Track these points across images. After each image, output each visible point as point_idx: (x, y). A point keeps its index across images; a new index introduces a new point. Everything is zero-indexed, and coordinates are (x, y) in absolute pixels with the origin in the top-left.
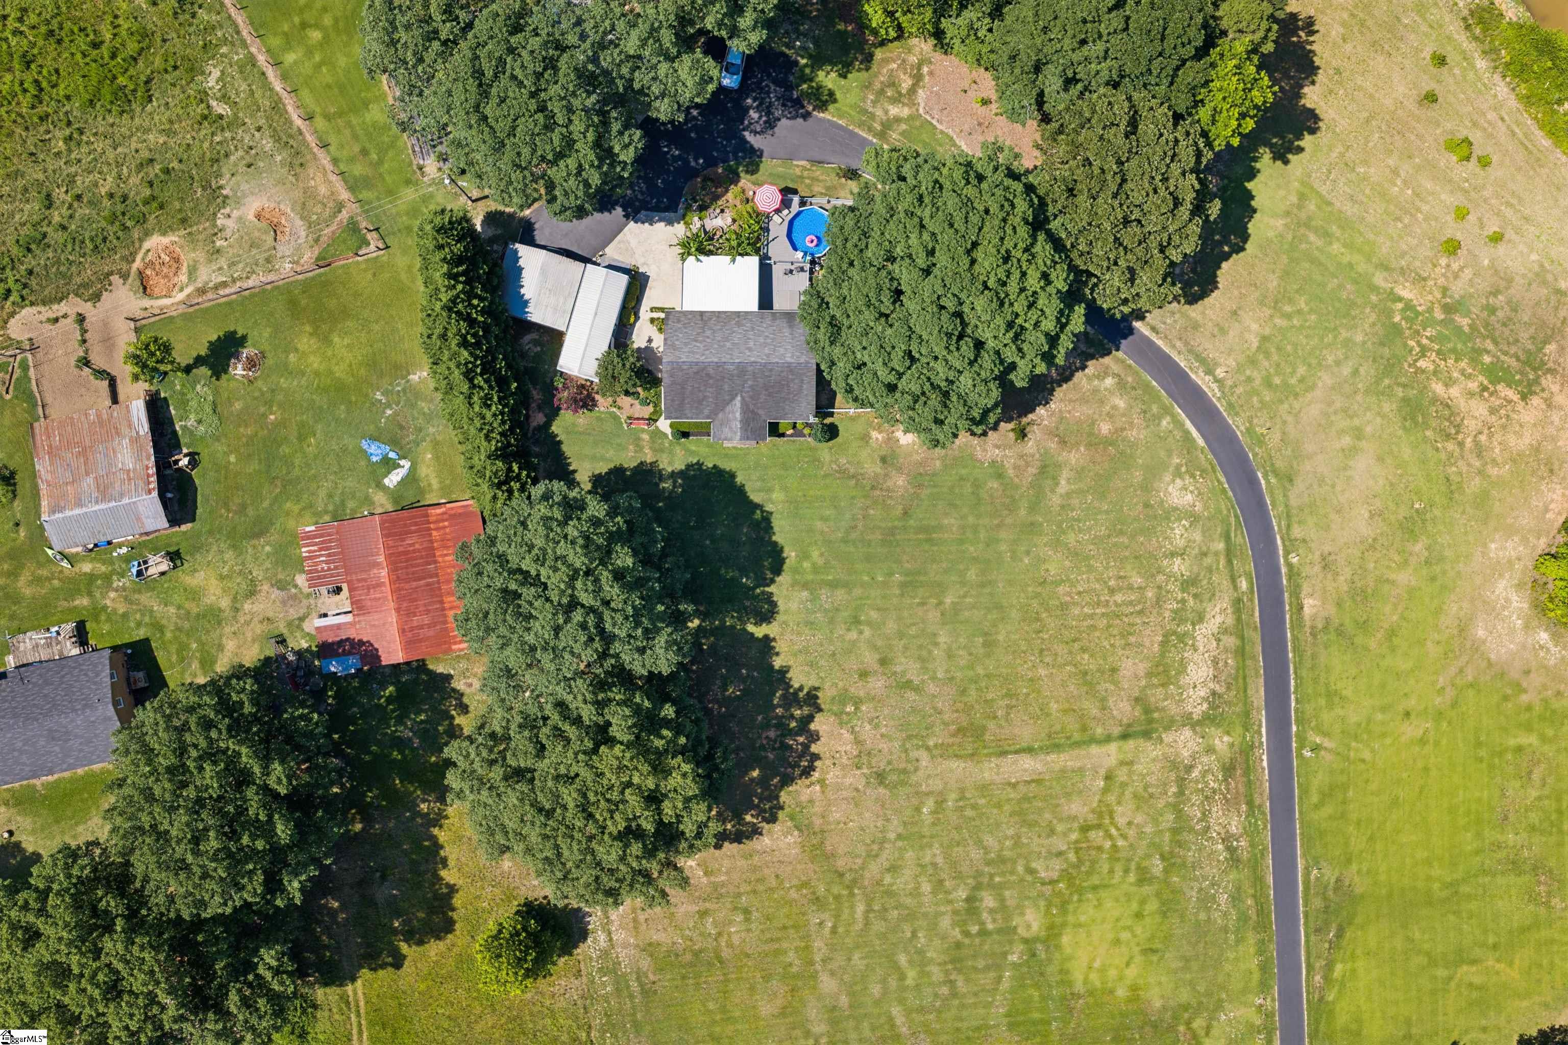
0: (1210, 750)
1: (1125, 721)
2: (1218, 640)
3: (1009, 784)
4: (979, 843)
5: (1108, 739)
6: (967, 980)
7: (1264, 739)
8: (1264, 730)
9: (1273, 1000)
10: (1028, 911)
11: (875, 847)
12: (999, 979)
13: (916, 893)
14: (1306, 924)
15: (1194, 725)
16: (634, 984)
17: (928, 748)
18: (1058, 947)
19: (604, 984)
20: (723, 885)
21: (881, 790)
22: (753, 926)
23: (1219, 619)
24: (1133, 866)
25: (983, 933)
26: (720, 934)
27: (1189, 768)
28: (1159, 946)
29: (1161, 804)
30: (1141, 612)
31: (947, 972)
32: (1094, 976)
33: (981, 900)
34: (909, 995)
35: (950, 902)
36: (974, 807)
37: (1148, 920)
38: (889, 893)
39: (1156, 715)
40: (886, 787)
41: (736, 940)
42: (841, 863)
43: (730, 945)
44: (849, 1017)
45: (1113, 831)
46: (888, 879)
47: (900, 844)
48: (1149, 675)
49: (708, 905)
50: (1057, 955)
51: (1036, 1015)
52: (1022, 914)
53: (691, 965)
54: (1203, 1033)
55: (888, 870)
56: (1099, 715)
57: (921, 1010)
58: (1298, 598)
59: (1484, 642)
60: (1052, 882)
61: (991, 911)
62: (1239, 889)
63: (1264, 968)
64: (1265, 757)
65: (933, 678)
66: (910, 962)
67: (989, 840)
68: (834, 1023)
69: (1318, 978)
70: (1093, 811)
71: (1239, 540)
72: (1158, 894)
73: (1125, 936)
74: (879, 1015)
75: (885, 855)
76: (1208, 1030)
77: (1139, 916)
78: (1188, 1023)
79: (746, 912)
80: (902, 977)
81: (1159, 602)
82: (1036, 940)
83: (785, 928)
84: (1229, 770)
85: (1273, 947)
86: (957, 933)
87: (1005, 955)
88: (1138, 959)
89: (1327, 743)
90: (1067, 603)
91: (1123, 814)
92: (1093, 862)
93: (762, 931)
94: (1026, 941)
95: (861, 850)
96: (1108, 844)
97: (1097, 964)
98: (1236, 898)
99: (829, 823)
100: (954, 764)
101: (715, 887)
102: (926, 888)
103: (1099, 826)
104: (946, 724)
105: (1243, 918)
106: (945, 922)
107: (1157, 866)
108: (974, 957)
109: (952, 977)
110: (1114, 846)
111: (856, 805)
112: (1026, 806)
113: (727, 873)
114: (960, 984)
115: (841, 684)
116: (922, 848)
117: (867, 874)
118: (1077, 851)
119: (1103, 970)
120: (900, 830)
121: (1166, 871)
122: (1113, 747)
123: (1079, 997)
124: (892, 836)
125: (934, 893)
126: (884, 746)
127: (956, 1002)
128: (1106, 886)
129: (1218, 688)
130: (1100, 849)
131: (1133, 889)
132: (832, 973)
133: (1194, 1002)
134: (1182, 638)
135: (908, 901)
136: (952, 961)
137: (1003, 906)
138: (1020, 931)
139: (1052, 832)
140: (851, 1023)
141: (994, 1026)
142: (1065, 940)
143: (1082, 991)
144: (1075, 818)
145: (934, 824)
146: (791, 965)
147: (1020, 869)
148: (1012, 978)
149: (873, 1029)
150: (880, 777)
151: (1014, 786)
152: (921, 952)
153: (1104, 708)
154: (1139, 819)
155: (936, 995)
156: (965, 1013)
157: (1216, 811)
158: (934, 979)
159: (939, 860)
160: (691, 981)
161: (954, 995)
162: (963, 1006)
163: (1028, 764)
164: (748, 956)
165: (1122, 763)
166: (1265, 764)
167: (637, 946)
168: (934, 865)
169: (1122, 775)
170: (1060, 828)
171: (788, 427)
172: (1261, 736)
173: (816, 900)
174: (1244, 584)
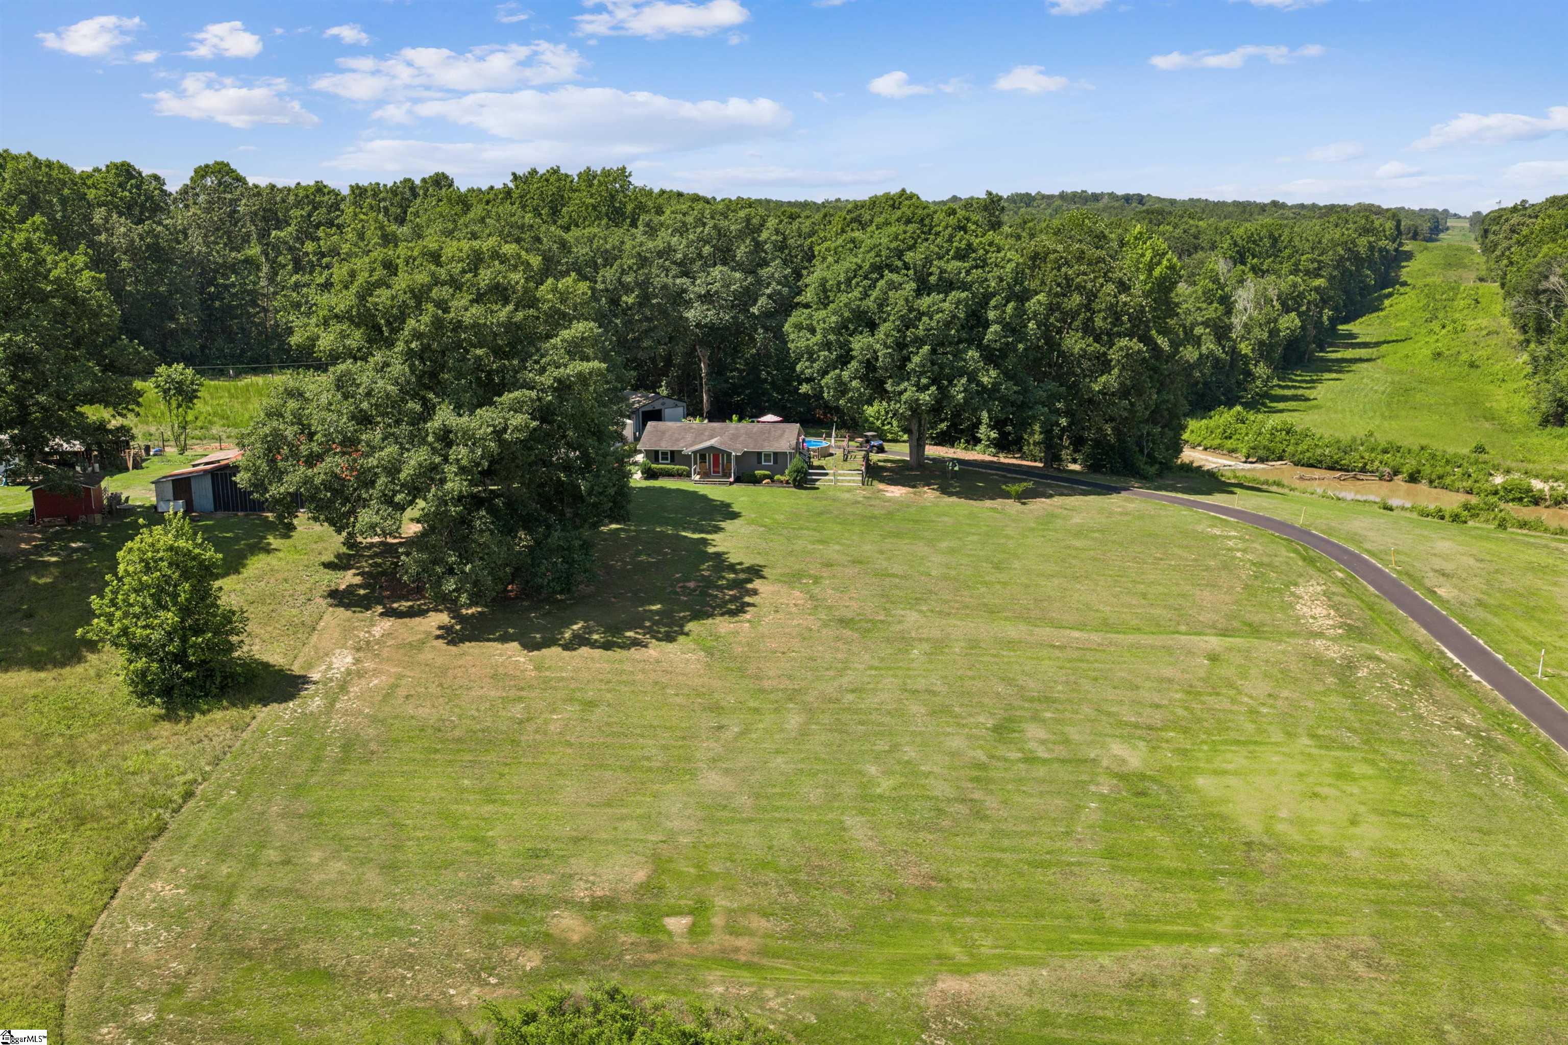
0: (1373, 658)
1: (1220, 626)
2: (1329, 598)
3: (1052, 646)
4: (1010, 682)
5: (1200, 633)
6: (1006, 803)
7: (1456, 660)
8: (1450, 655)
10: (1114, 746)
11: (831, 673)
12: (1075, 810)
13: (900, 713)
15: (1333, 640)
16: (333, 751)
17: (920, 611)
18: (1191, 789)
19: (278, 743)
20: (562, 679)
21: (847, 633)
22: (594, 718)
23: (1319, 588)
24: (1300, 731)
25: (1031, 759)
26: (530, 720)
27: (1350, 668)
28: (1410, 810)
29: (1318, 687)
30: (1204, 571)
31: (961, 790)
32: (1282, 827)
33: (1022, 732)
34: (885, 808)
35: (963, 726)
36: (994, 656)
37: (1364, 783)
38: (853, 710)
39: (1266, 629)
40: (853, 630)
41: (554, 728)
42: (768, 684)
43: (542, 731)
44: (750, 820)
45: (1246, 700)
46: (850, 697)
47: (873, 672)
48: (1237, 603)
49: (524, 693)
50: (1189, 797)
51: (1173, 864)
52: (1105, 748)
53: (459, 740)
55: (852, 691)
56: (1176, 618)
57: (911, 826)
58: (1422, 585)
60: (1150, 728)
61: (1042, 742)
62: (1530, 773)
64: (1470, 673)
65: (928, 575)
66: (887, 773)
67: (1026, 682)
68: (713, 821)
70: (1202, 680)
71: (1312, 554)
72: (1370, 762)
73: (1327, 791)
74: (817, 823)
75: (845, 680)
77: (1343, 776)
79: (589, 705)
80: (868, 784)
81: (1227, 567)
82: (1142, 777)
83: (653, 727)
84: (1420, 680)
86: (980, 755)
87: (1081, 785)
88: (1373, 819)
91: (1254, 688)
92: (1222, 722)
93: (609, 724)
94: (1121, 777)
95: (808, 675)
96: (1242, 709)
97: (1284, 814)
98: (1532, 780)
99: (758, 651)
100: (961, 624)
101: (546, 681)
102: (918, 709)
103: (1217, 694)
104: (947, 602)
106: (957, 743)
107: (1352, 739)
108: (1019, 781)
109: (976, 797)
110: (1254, 712)
111: (804, 639)
112: (1083, 665)
114: (992, 803)
115: (799, 567)
116: (910, 677)
117: (814, 693)
118: (1188, 709)
119: (1300, 822)
120: (875, 663)
121: (1366, 743)
122: (1211, 639)
123: (1267, 848)
124: (860, 666)
125: (933, 714)
126: (854, 605)
127: (987, 827)
128: (1257, 743)
129: (1349, 622)
130: (1230, 712)
131: (1314, 751)
132: (728, 772)
133: (1542, 882)
134: (1276, 590)
135: (886, 720)
136: (974, 780)
137: (1065, 741)
139: (1137, 687)
140: (755, 827)
141: (1079, 864)
142: (1203, 782)
143: (1269, 842)
144: (1170, 681)
145: (930, 662)
146: (648, 759)
147: (1088, 710)
148: (1105, 811)
149: (800, 838)
150: (844, 622)
151: (1060, 648)
152: (909, 764)
153: (1181, 616)
154: (1285, 694)
155: (941, 812)
156: (1007, 842)
157: (1424, 708)
158: (937, 793)
159: (942, 689)
160: (446, 757)
161: (979, 814)
162: (1000, 832)
163: (1076, 634)
164: (570, 745)
165: (1230, 650)
166: (1476, 677)
167: (374, 716)
168: (932, 692)
169: (1237, 659)
170: (1148, 685)
171: (766, 477)
172: (1451, 660)
173: (716, 708)
174: (1340, 575)
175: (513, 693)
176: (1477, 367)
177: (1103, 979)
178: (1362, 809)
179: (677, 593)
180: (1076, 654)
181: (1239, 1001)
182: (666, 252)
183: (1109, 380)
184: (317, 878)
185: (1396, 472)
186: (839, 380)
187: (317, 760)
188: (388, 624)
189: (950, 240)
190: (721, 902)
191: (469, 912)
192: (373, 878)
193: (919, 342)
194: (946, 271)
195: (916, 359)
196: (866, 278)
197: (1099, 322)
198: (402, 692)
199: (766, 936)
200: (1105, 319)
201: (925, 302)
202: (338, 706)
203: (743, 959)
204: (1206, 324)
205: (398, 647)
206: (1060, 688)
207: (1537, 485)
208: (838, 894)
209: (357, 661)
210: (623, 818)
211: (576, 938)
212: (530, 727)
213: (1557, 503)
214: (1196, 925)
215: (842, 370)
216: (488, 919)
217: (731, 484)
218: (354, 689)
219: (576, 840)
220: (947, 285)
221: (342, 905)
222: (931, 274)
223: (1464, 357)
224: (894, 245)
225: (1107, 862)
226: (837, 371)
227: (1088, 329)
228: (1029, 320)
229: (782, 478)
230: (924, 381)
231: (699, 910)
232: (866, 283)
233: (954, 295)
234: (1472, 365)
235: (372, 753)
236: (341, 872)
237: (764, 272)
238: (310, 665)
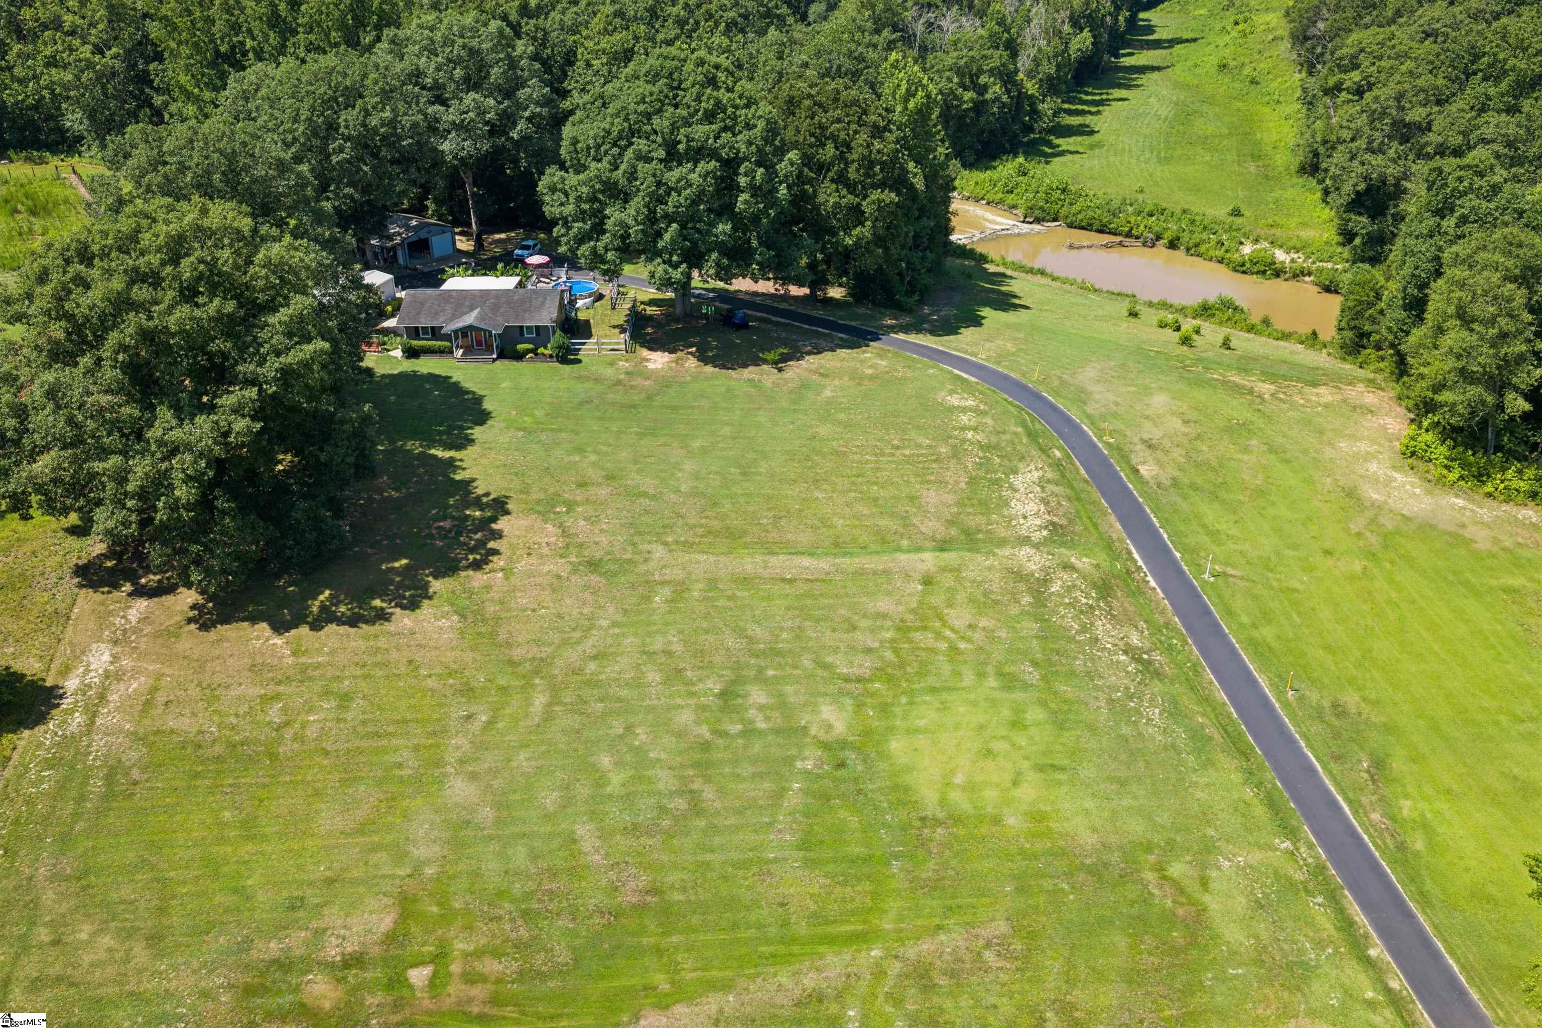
0: (1068, 567)
1: (938, 537)
2: (1043, 488)
3: (784, 580)
4: (740, 632)
5: (919, 549)
6: (721, 792)
7: (1140, 563)
8: (1136, 556)
9: (1311, 847)
10: (824, 708)
11: (577, 635)
12: (780, 794)
13: (637, 683)
14: (1310, 746)
15: (1036, 546)
16: (96, 785)
17: (665, 544)
18: (884, 756)
19: (41, 780)
20: (318, 666)
21: (594, 578)
22: (349, 716)
23: (1036, 474)
24: (990, 669)
25: (749, 732)
26: (287, 724)
27: (1046, 581)
28: (1065, 762)
29: (1014, 611)
30: (935, 461)
31: (683, 779)
32: (955, 796)
33: (745, 696)
34: (613, 810)
35: (693, 694)
36: (729, 598)
37: (1033, 731)
38: (594, 683)
39: (980, 536)
40: (601, 575)
41: (311, 732)
42: (517, 653)
43: (299, 738)
44: (490, 838)
45: (948, 633)
46: (592, 666)
47: (617, 630)
48: (959, 504)
49: (281, 688)
50: (882, 766)
51: (857, 850)
52: (816, 712)
53: (219, 759)
54: (1197, 887)
55: (595, 658)
56: (901, 530)
57: (634, 830)
58: (1128, 462)
59: (1385, 502)
60: (859, 680)
61: (761, 708)
62: (1174, 702)
63: (1272, 803)
64: (1149, 578)
65: (677, 491)
66: (619, 764)
67: (755, 630)
68: (456, 844)
69: (1375, 816)
70: (913, 611)
71: (1038, 426)
72: (1043, 704)
73: (999, 746)
74: (551, 836)
75: (589, 643)
76: (1204, 883)
77: (1017, 724)
78: (1160, 868)
79: (345, 699)
80: (601, 781)
81: (956, 454)
82: (843, 744)
83: (405, 722)
84: (1104, 589)
85: (1270, 774)
86: (704, 731)
87: (789, 761)
88: (1032, 776)
89: (1230, 571)
90: (844, 454)
91: (958, 617)
92: (923, 664)
93: (364, 723)
94: (826, 746)
95: (556, 637)
96: (944, 646)
97: (959, 779)
98: (1174, 711)
99: (509, 610)
100: (702, 557)
101: (304, 669)
102: (653, 676)
103: (925, 628)
104: (692, 527)
105: (1198, 738)
106: (685, 718)
107: (1032, 675)
108: (735, 762)
109: (695, 786)
110: (953, 648)
111: (554, 590)
112: (809, 602)
113: (333, 652)
114: (709, 793)
115: (551, 490)
116: (649, 634)
117: (559, 662)
118: (896, 651)
119: (970, 788)
120: (618, 617)
121: (1044, 678)
122: (928, 556)
123: (939, 823)
124: (605, 623)
125: (667, 682)
126: (603, 539)
127: (701, 823)
128: (949, 689)
129: (1055, 519)
130: (932, 651)
131: (998, 695)
132: (473, 777)
133: (1157, 838)
134: (997, 482)
135: (624, 693)
136: (696, 765)
137: (782, 704)
138: (813, 731)
139: (854, 628)
140: (494, 846)
141: (776, 860)
142: (896, 745)
143: (941, 815)
144: (884, 616)
145: (670, 612)
146: (400, 766)
147: (807, 662)
148: (806, 792)
149: (534, 857)
150: (593, 565)
151: (791, 581)
152: (639, 751)
153: (905, 526)
154: (984, 622)
155: (663, 809)
156: (717, 841)
157: (1102, 627)
158: (661, 786)
159: (677, 648)
160: (207, 782)
161: (696, 808)
162: (713, 828)
163: (807, 561)
164: (326, 753)
165: (943, 569)
166: (1153, 584)
167: (135, 733)
168: (668, 653)
169: (948, 580)
170: (864, 623)
171: (529, 351)
172: (1135, 562)
173: (468, 691)
174: (1058, 454)
175: (271, 689)
176: (1257, 83)
177: (779, 1000)
178: (1026, 764)
179: (432, 537)
180: (802, 587)
181: (889, 1009)
182: (416, 75)
183: (864, 231)
184: (87, 959)
185: (1159, 237)
186: (594, 250)
187: (81, 799)
188: (142, 604)
189: (698, 99)
190: (460, 946)
191: (231, 986)
192: (140, 953)
193: (670, 218)
194: (693, 140)
195: (667, 237)
196: (615, 144)
197: (852, 174)
198: (161, 698)
199: (498, 981)
200: (857, 170)
201: (673, 176)
202: (99, 722)
203: (476, 1010)
204: (991, 72)
205: (156, 635)
206: (785, 635)
207: (1281, 256)
208: (564, 923)
209: (115, 658)
210: (374, 849)
211: (327, 1005)
212: (288, 734)
213: (1295, 276)
214: (865, 922)
215: (597, 240)
216: (249, 991)
217: (494, 360)
218: (114, 697)
219: (330, 882)
220: (697, 154)
221: (111, 990)
222: (679, 142)
223: (1247, 71)
224: (641, 108)
225: (802, 854)
226: (592, 243)
227: (841, 179)
228: (781, 183)
229: (546, 352)
230: (675, 258)
231: (440, 958)
232: (615, 151)
233: (702, 166)
234: (1254, 82)
235: (135, 783)
236: (110, 950)
237: (522, 94)
238: (65, 671)
